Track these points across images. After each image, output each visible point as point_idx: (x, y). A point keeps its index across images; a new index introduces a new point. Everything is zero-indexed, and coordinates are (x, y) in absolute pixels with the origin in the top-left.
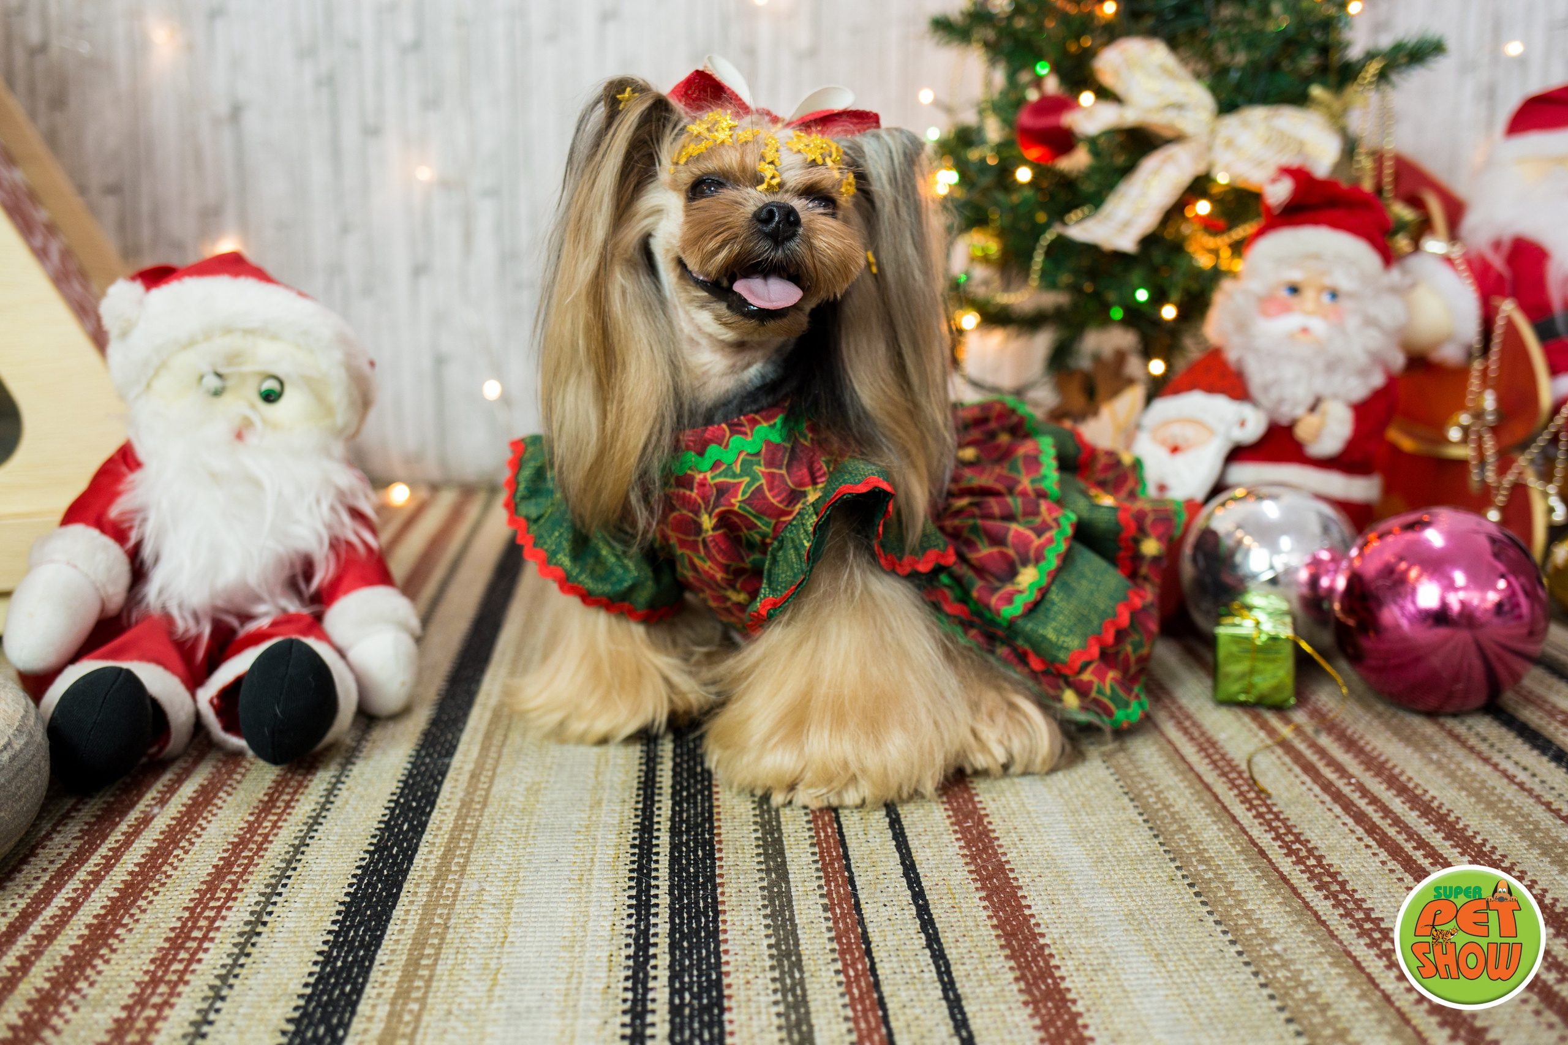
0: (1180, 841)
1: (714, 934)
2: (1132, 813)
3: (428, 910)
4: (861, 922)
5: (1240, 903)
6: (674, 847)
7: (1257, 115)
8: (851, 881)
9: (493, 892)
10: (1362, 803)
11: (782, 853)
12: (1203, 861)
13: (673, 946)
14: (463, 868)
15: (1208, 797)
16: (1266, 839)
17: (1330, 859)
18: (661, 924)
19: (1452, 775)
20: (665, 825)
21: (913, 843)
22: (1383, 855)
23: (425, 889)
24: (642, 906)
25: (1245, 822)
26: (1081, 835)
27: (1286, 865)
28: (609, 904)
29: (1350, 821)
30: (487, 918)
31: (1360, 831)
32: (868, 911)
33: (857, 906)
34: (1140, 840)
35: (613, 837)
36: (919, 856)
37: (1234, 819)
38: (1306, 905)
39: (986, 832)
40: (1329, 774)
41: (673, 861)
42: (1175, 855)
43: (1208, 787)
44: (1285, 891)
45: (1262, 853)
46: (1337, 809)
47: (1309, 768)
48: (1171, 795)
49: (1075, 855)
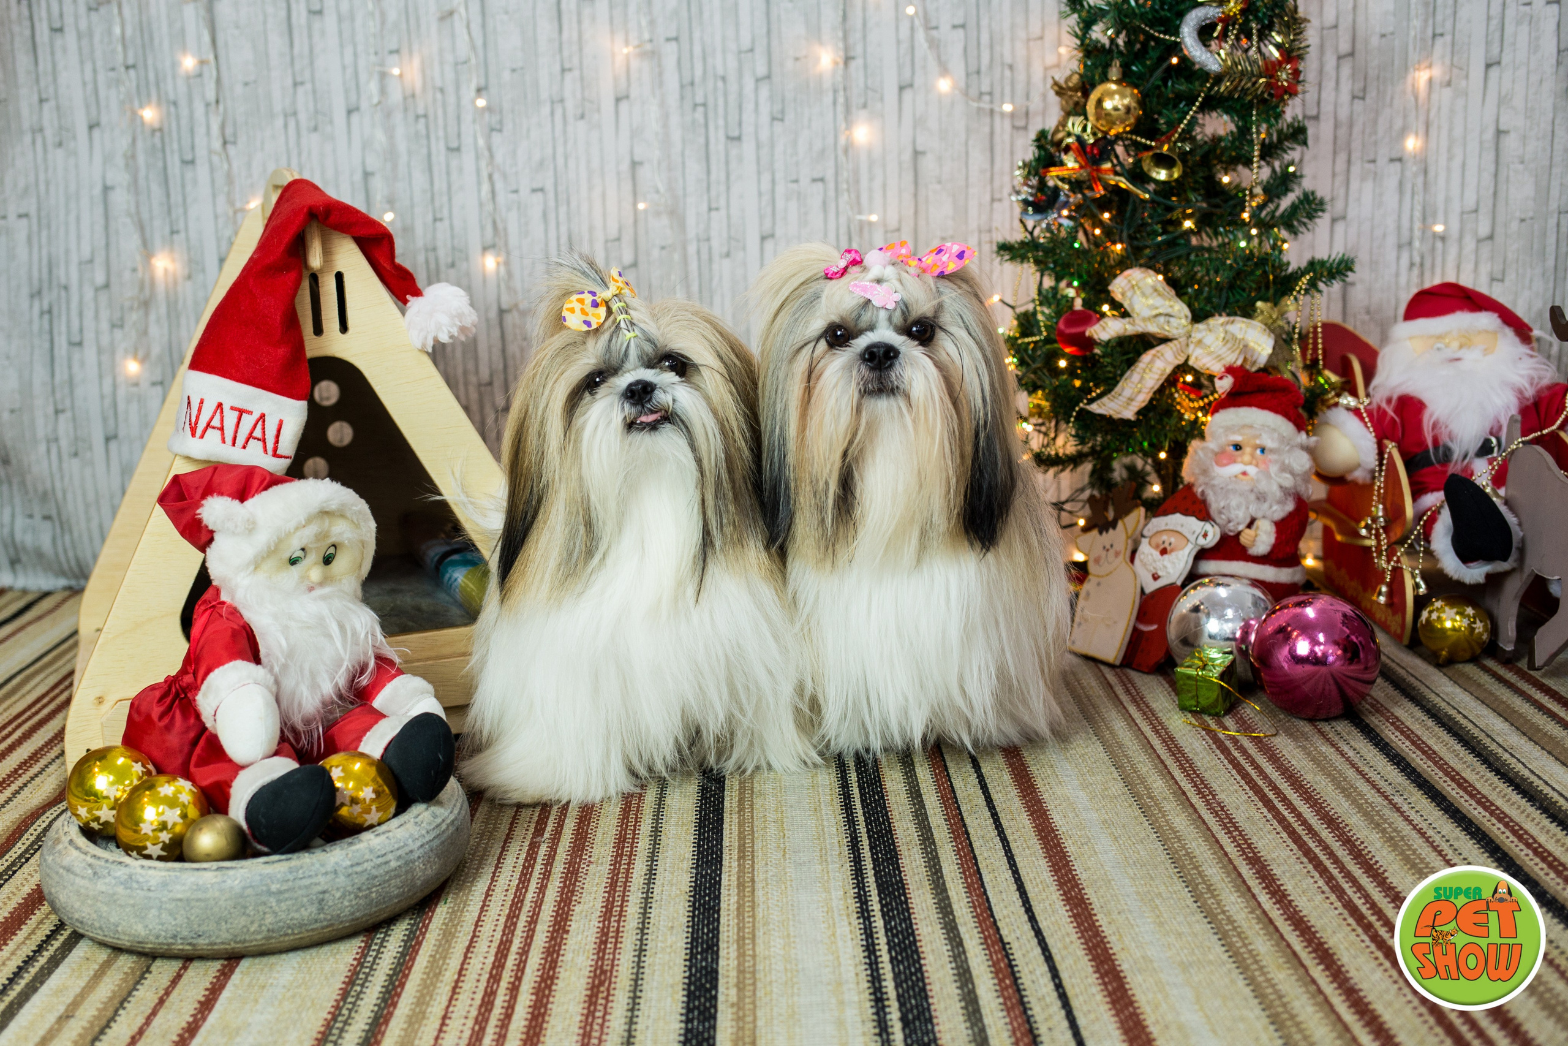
0: (1141, 789)
1: (890, 832)
2: (1116, 775)
3: (741, 825)
4: (965, 825)
5: (1164, 816)
6: (862, 795)
7: (1218, 321)
8: (959, 808)
9: (771, 816)
10: (1249, 769)
11: (920, 796)
12: (1151, 798)
13: (869, 837)
14: (752, 806)
15: (1160, 766)
16: (1187, 786)
17: (1221, 796)
18: (862, 828)
19: (1309, 754)
20: (855, 785)
21: (992, 791)
22: (1251, 793)
23: (735, 816)
24: (851, 821)
25: (1178, 779)
26: (1084, 786)
27: (1195, 799)
28: (833, 821)
29: (1239, 778)
30: (772, 829)
31: (1243, 782)
32: (968, 821)
33: (962, 819)
34: (1117, 787)
35: (827, 791)
36: (995, 797)
37: (1173, 778)
38: (1200, 817)
39: (1033, 785)
40: (1236, 754)
41: (862, 801)
42: (1136, 796)
43: (1162, 762)
44: (1191, 810)
45: (1184, 793)
46: (1234, 772)
47: (1225, 750)
48: (1139, 766)
49: (1081, 797)
